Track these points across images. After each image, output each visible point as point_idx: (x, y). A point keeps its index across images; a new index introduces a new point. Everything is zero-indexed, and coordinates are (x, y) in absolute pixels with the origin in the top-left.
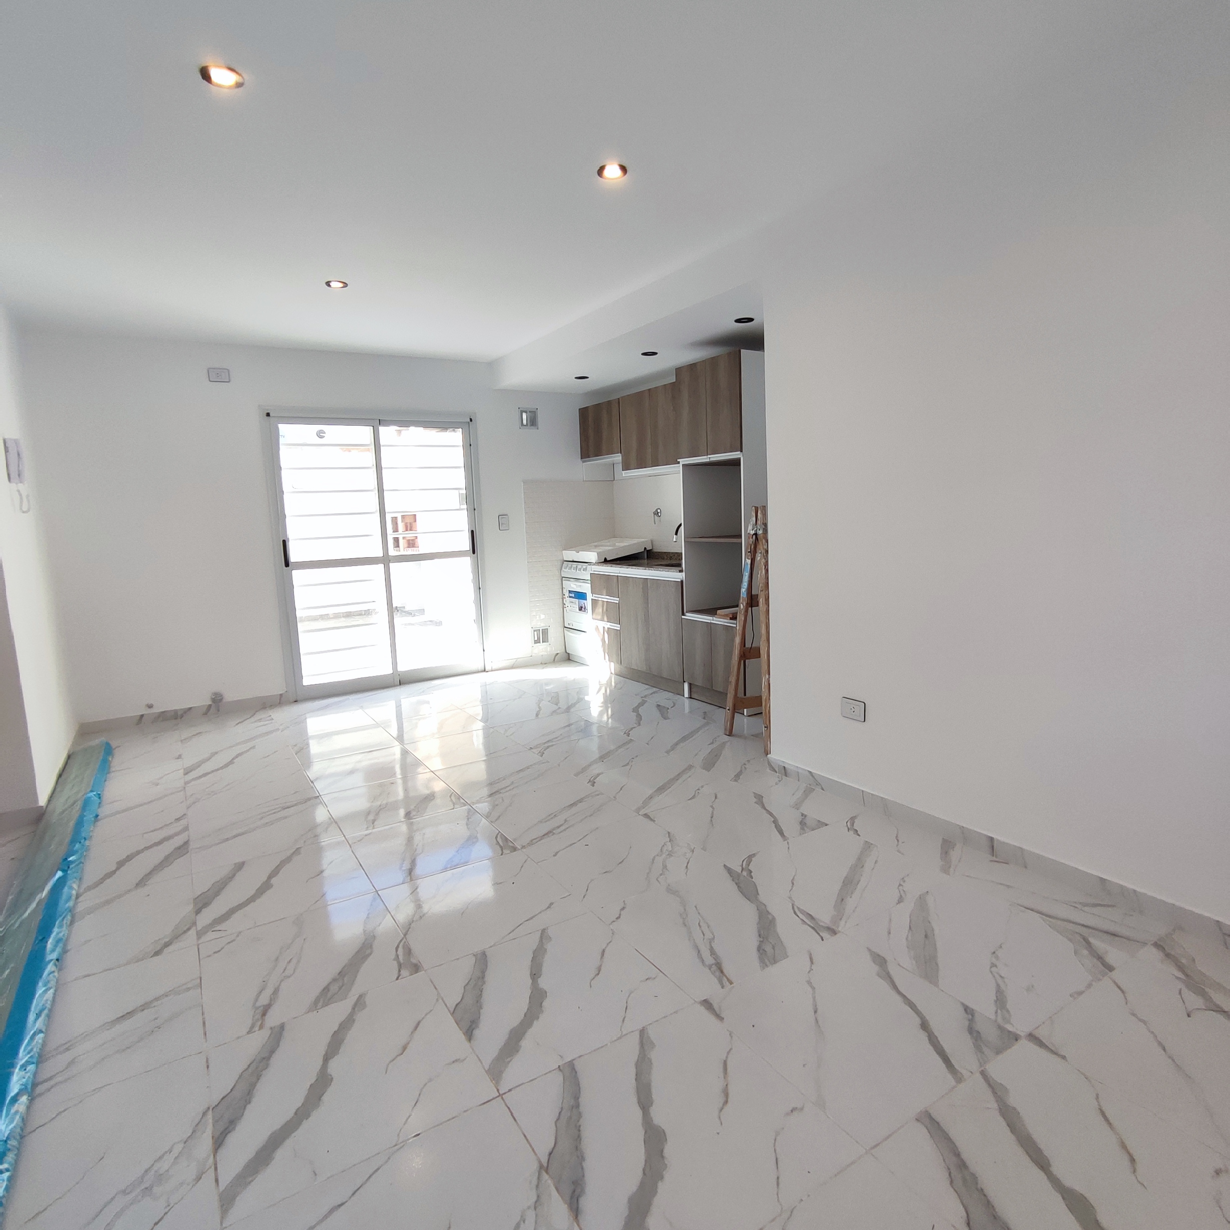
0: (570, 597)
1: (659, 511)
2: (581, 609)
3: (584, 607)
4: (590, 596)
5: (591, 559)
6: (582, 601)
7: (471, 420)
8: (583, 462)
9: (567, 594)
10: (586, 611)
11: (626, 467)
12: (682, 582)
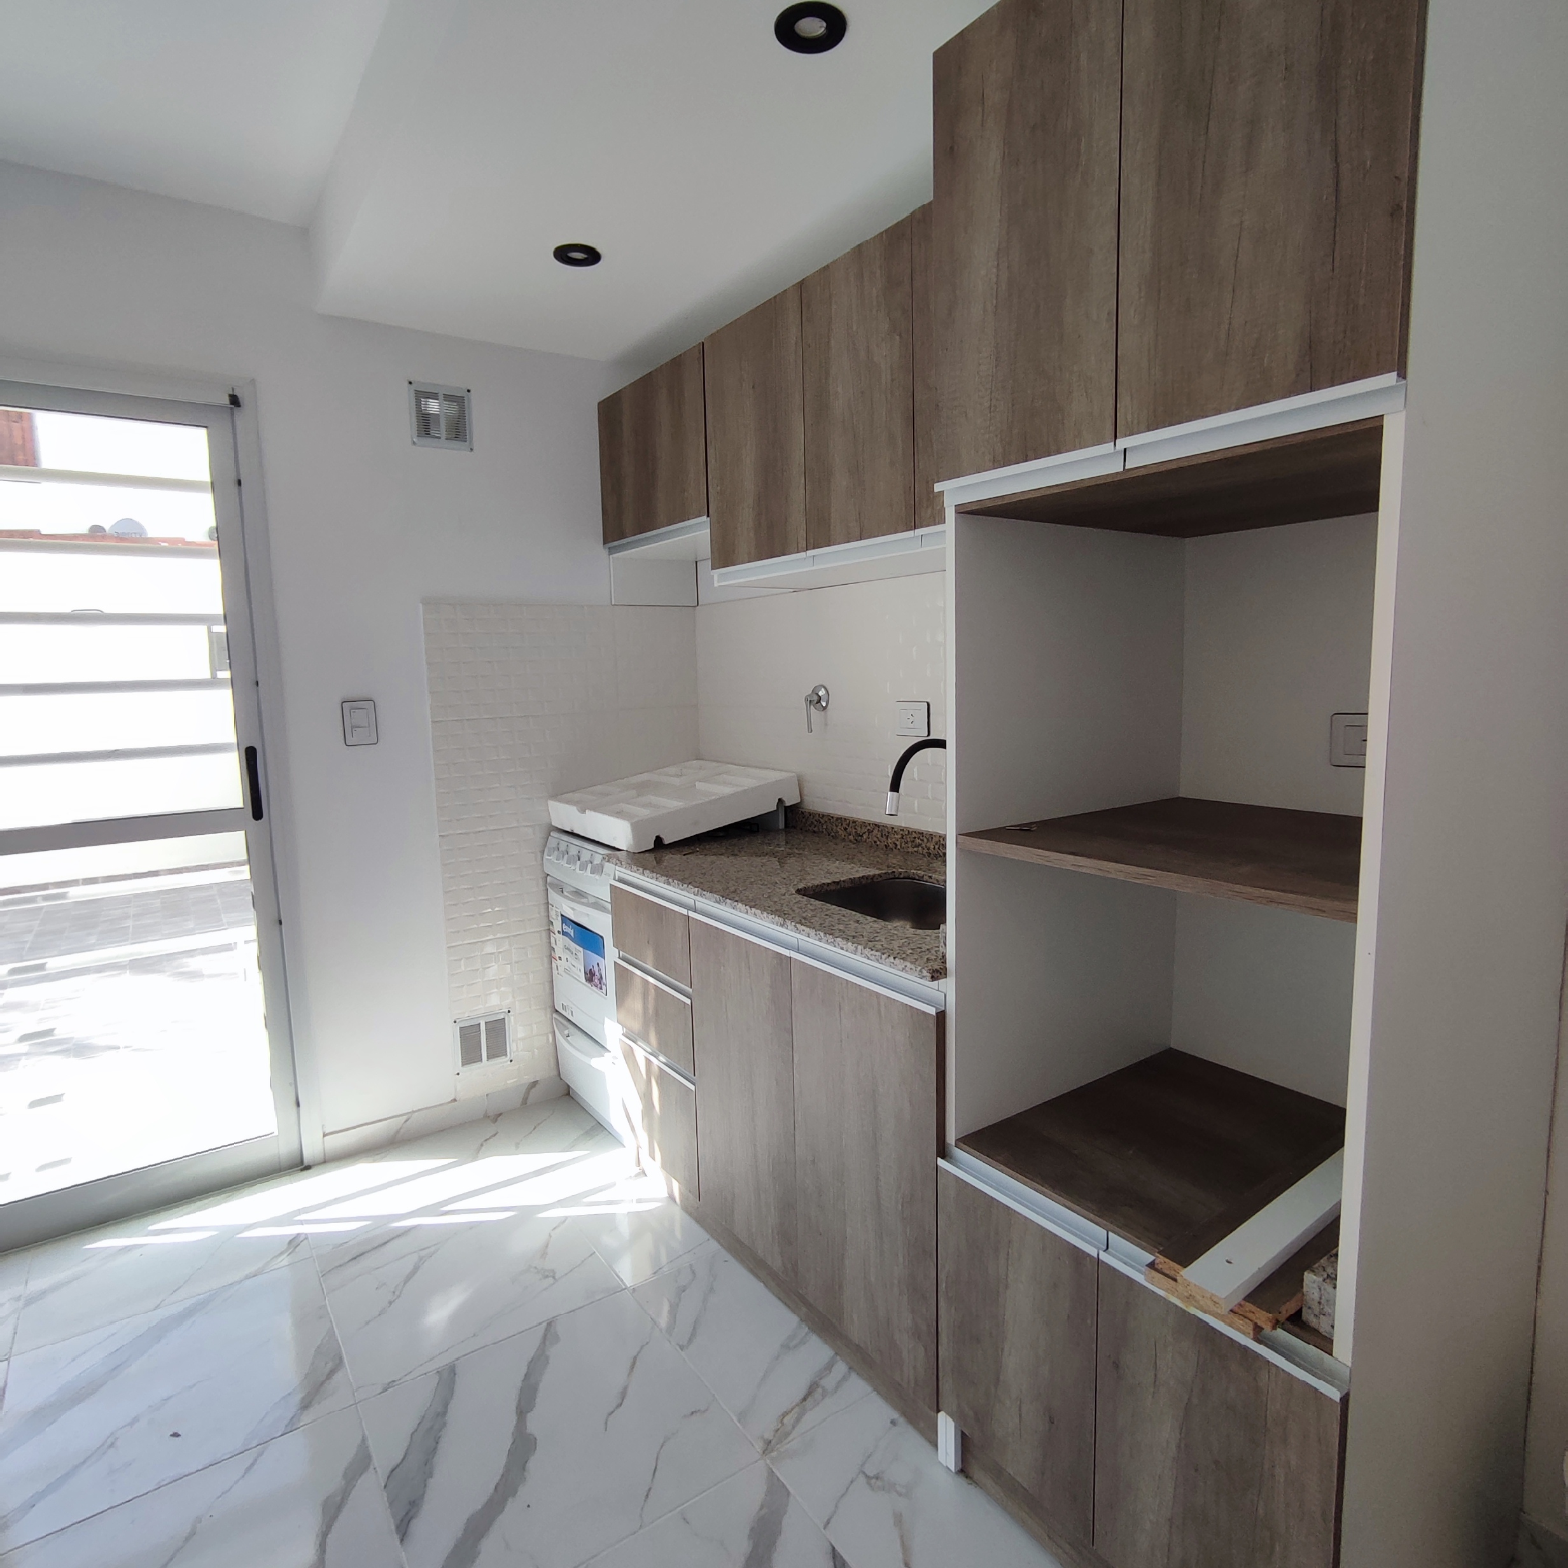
0: (564, 934)
1: (822, 693)
2: (590, 976)
3: (597, 973)
4: (611, 953)
5: (615, 839)
6: (597, 958)
7: (235, 401)
8: (612, 551)
9: (557, 925)
10: (604, 987)
11: (724, 556)
12: (941, 1016)
